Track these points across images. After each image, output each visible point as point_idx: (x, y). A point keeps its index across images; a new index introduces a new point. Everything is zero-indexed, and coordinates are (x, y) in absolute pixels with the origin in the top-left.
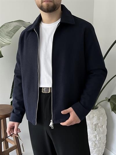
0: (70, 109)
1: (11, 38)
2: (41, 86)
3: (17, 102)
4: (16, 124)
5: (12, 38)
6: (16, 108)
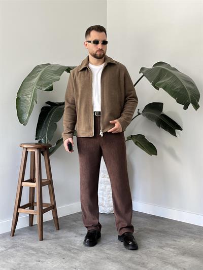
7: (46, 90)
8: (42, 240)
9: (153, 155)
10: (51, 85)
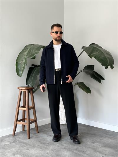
7: (32, 58)
8: (30, 138)
9: (89, 93)
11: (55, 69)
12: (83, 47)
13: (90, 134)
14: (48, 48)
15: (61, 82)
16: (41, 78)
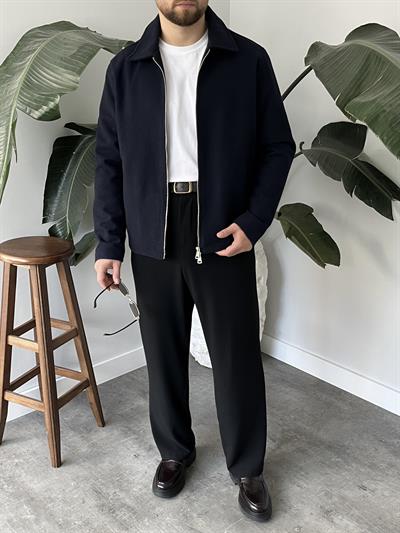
0: (234, 226)
1: (79, 73)
2: (172, 181)
3: (109, 217)
4: (116, 263)
5: (82, 75)
6: (110, 232)
7: (40, 119)
9: (328, 265)
10: (52, 105)
11: (171, 184)
12: (315, 48)
13: (322, 442)
14: (133, 63)
15: (198, 254)
16: (101, 224)
